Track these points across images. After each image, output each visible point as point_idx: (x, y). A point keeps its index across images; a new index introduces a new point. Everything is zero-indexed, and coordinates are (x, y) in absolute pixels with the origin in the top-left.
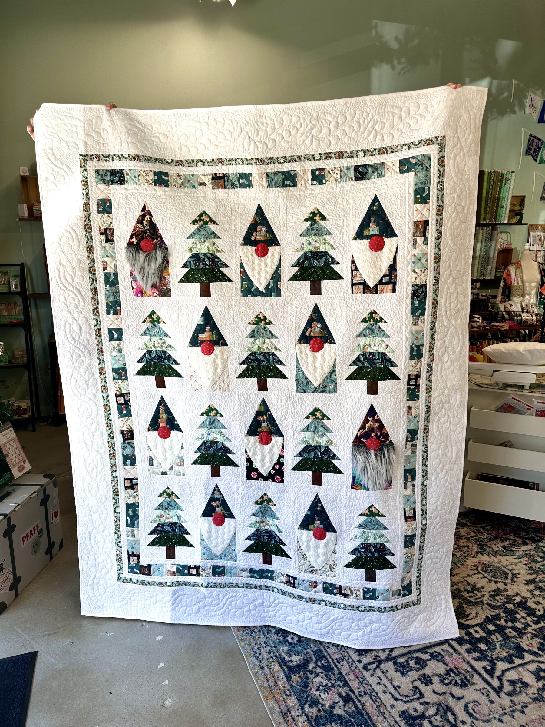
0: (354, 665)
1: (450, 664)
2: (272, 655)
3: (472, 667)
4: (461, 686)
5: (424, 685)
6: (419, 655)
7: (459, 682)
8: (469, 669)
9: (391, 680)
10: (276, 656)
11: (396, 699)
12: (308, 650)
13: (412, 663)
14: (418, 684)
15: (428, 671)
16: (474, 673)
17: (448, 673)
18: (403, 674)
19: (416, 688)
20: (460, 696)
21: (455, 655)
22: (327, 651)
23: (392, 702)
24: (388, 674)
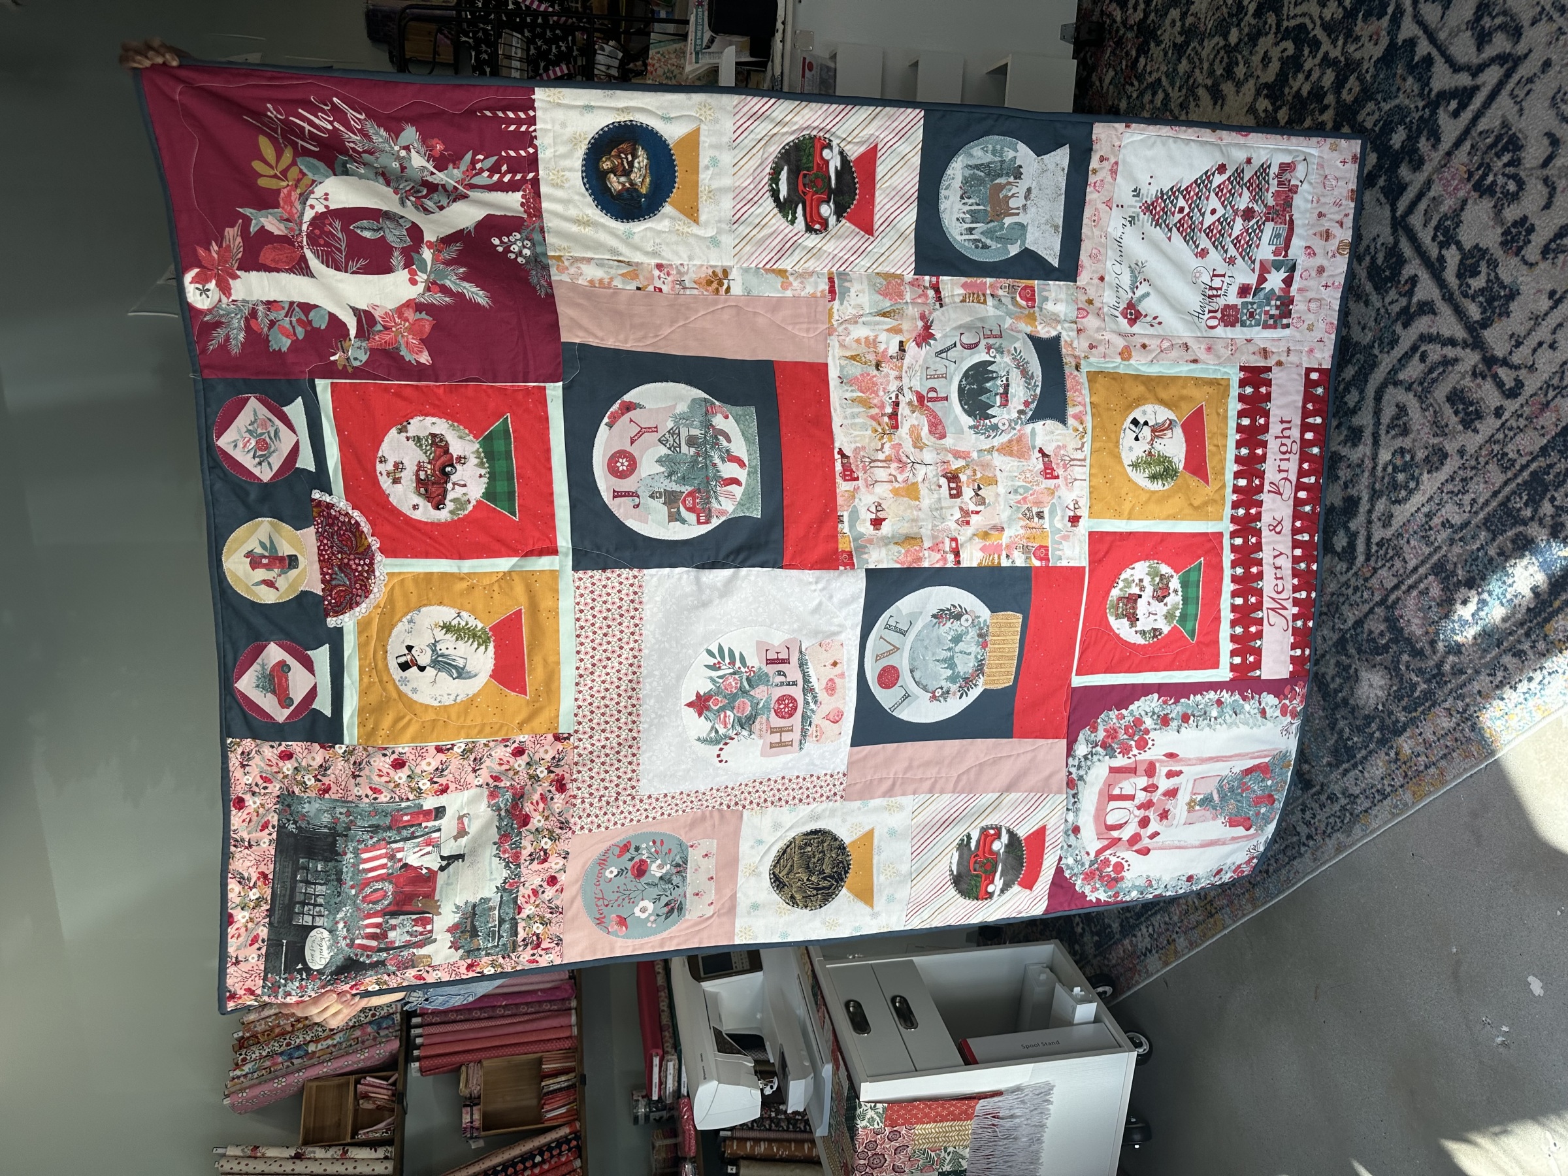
0: (1513, 422)
1: (1461, 194)
2: (1526, 646)
3: (1458, 144)
4: (1519, 148)
5: (1533, 237)
6: (1450, 275)
7: (1506, 158)
8: (1467, 145)
9: (1537, 319)
10: (1527, 635)
12: (1492, 552)
13: (1477, 283)
14: (1532, 252)
15: (1491, 239)
16: (1474, 133)
17: (1487, 191)
18: (1513, 295)
19: (1545, 251)
20: (1546, 141)
21: (1435, 191)
22: (1487, 503)
24: (1521, 330)
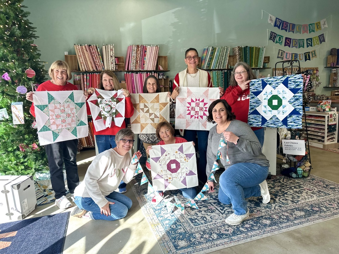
1: (209, 208)
3: (216, 208)
4: (211, 213)
5: (199, 212)
6: (200, 206)
7: (211, 212)
9: (188, 212)
11: (189, 216)
14: (197, 212)
15: (201, 210)
17: (208, 210)
20: (210, 215)
21: (212, 206)
23: (187, 216)
24: (188, 211)
